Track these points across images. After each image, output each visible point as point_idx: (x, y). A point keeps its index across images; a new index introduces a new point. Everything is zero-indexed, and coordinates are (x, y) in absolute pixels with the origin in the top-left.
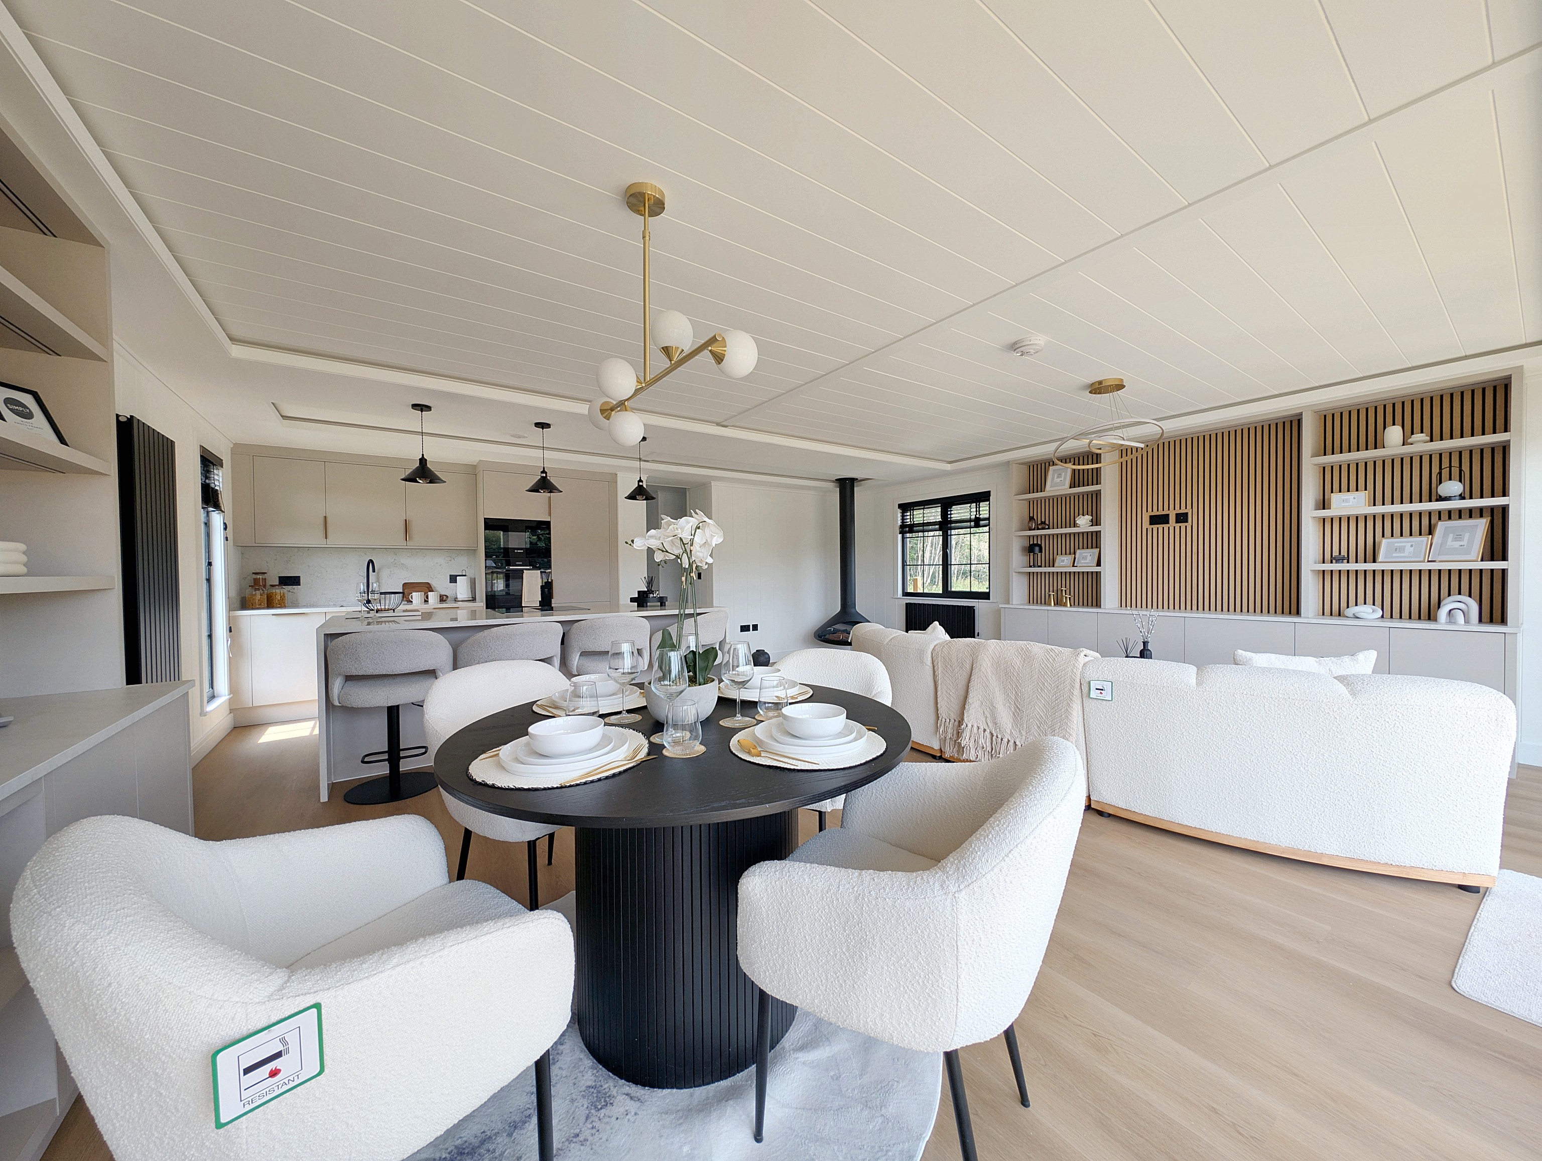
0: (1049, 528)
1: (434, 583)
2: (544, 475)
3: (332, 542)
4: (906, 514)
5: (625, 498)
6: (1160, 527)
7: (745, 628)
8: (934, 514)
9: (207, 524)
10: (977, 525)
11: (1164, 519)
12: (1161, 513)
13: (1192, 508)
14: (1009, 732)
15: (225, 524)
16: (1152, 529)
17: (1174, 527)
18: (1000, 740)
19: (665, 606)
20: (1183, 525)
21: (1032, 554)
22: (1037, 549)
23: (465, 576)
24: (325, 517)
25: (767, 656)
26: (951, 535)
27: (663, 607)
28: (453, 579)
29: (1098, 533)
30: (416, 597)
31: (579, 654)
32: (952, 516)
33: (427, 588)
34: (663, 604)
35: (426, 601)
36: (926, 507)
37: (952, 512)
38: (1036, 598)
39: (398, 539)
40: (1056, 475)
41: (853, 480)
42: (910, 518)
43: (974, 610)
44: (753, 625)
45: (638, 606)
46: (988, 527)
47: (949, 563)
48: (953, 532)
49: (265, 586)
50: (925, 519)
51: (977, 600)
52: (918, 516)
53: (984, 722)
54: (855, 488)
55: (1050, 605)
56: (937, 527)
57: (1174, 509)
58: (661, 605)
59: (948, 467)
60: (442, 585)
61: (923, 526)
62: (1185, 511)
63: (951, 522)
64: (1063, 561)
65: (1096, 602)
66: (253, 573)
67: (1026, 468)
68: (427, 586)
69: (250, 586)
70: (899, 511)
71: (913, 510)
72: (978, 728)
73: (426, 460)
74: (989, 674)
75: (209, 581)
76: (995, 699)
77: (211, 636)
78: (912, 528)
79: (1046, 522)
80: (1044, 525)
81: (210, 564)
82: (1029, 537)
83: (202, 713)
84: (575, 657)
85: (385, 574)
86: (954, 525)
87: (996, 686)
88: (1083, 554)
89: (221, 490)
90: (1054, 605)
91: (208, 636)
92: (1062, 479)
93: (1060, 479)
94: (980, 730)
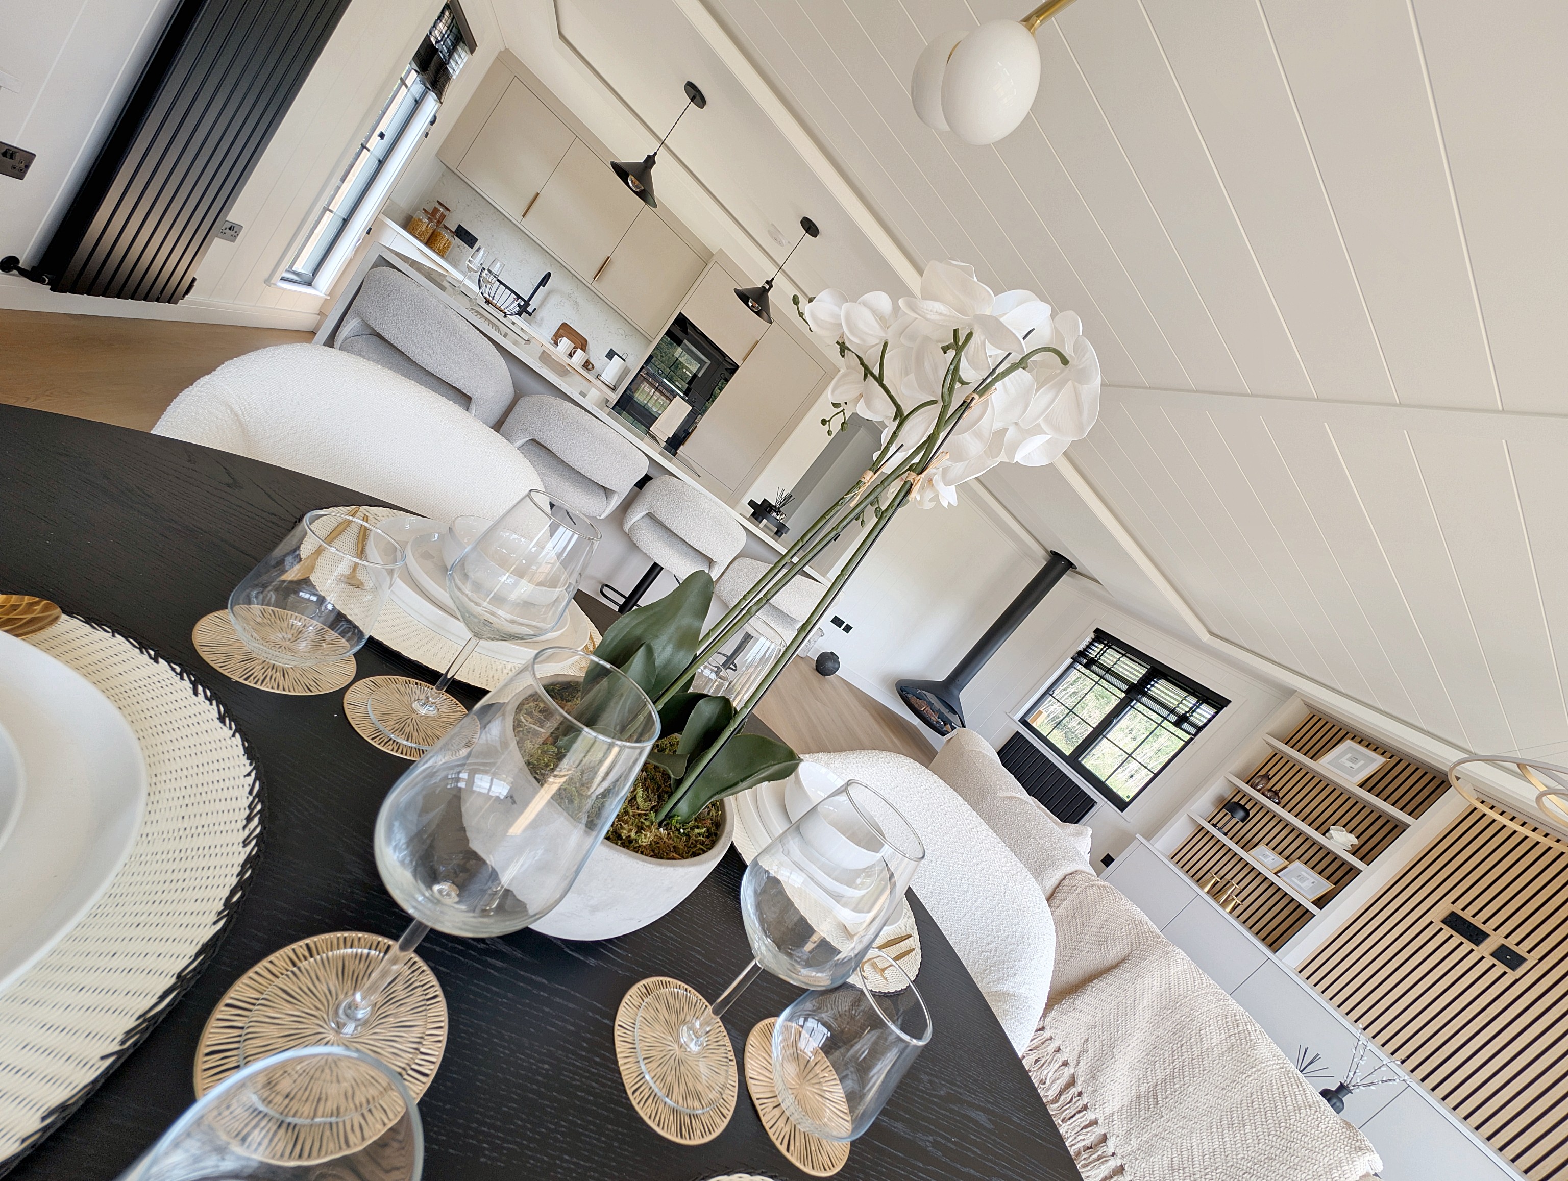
0: (1278, 804)
1: (591, 344)
2: (767, 287)
3: (527, 225)
4: (1097, 644)
6: (1457, 938)
7: (837, 621)
8: (1134, 672)
9: (418, 103)
10: (1178, 724)
11: (1476, 936)
12: (1477, 922)
13: (1541, 960)
14: (1108, 1111)
15: (435, 117)
16: (1441, 929)
17: (1483, 958)
18: (1080, 1104)
19: (780, 537)
20: (1500, 968)
21: (1225, 811)
22: (1241, 814)
23: (624, 360)
24: (538, 194)
25: (837, 666)
26: (1132, 707)
27: (777, 537)
28: (611, 355)
29: (1352, 872)
30: (565, 344)
31: (645, 513)
32: (1153, 689)
33: (581, 343)
34: (780, 534)
35: (570, 355)
36: (1128, 655)
37: (1156, 685)
38: (1179, 857)
39: (587, 272)
40: (1349, 755)
41: (1070, 565)
42: (1099, 653)
43: (1093, 806)
44: (848, 625)
45: (753, 515)
46: (1189, 737)
47: (1104, 733)
48: (1139, 706)
49: (439, 222)
50: (1115, 666)
51: (1106, 800)
52: (1110, 658)
53: (1076, 1053)
54: (1064, 575)
55: (1202, 887)
56: (1125, 687)
57: (1506, 937)
58: (776, 533)
59: (1206, 637)
60: (597, 354)
61: (1107, 672)
62: (1526, 955)
63: (1145, 694)
64: (1265, 856)
65: (1275, 940)
66: (438, 201)
67: (1305, 713)
68: (583, 342)
69: (424, 209)
70: (1092, 636)
71: (1110, 647)
72: (1058, 1050)
73: (654, 163)
74: (1145, 1002)
75: (381, 163)
76: (1122, 1043)
77: (345, 221)
78: (1090, 663)
79: (1281, 795)
80: (1274, 795)
81: (382, 136)
82: (1239, 791)
83: (268, 281)
84: (640, 512)
85: (554, 299)
86: (1144, 699)
87: (1142, 1029)
88: (1303, 873)
89: (454, 77)
90: (1208, 892)
91: (340, 217)
92: (1356, 767)
93: (1353, 765)
94: (1058, 1055)
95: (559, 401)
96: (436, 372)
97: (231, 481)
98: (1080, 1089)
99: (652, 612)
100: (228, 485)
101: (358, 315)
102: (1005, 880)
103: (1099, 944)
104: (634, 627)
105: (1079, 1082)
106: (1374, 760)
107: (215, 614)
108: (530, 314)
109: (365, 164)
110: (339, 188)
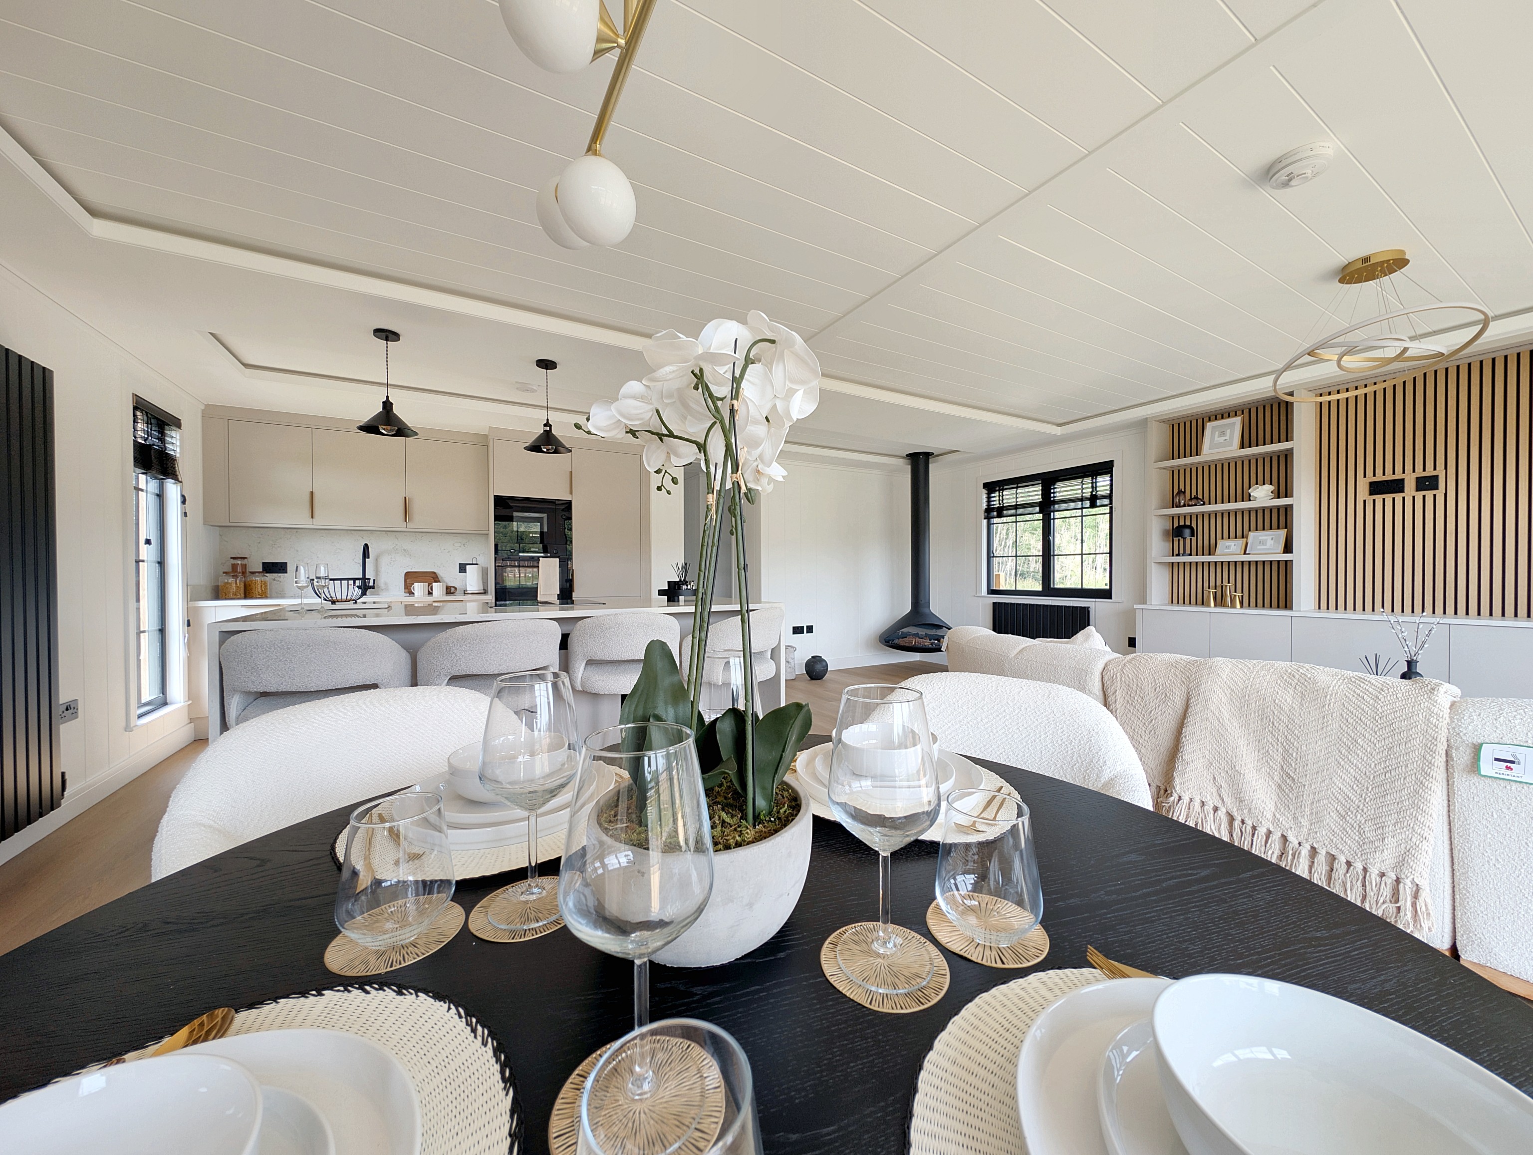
0: (1204, 504)
1: (441, 573)
2: (548, 428)
3: (320, 521)
4: (993, 495)
6: (1389, 498)
7: (797, 630)
8: (1034, 493)
9: (160, 496)
10: (1093, 505)
11: (1397, 486)
12: (1389, 476)
13: (1446, 468)
14: (1269, 816)
15: (183, 496)
16: (1374, 500)
17: (1414, 497)
18: (1249, 829)
20: (1429, 494)
21: (1176, 539)
22: (1187, 532)
23: (477, 564)
24: (312, 493)
25: (824, 664)
26: (1054, 519)
28: (463, 568)
29: (1288, 509)
30: (419, 588)
31: (584, 664)
32: (1057, 494)
33: (433, 578)
35: (430, 593)
36: (1019, 485)
37: (1056, 490)
38: (1177, 597)
39: (396, 521)
40: (1217, 433)
41: (927, 455)
42: (999, 500)
43: (1089, 612)
44: (807, 627)
45: (669, 600)
46: (1108, 507)
47: (1051, 554)
48: (1057, 515)
49: (244, 573)
50: (1018, 500)
51: (1094, 600)
52: (1009, 497)
53: (1215, 794)
54: (930, 465)
55: (1209, 605)
56: (1037, 509)
57: (1414, 471)
59: (1058, 431)
60: (451, 576)
61: (1016, 509)
62: (1435, 473)
63: (1055, 502)
64: (1228, 547)
65: (1285, 602)
66: (231, 558)
67: (1167, 428)
68: (433, 576)
69: (224, 573)
70: (984, 491)
71: (1003, 490)
72: (1203, 804)
73: (392, 404)
74: (1226, 715)
75: (161, 563)
76: (1237, 758)
77: (162, 631)
78: (1000, 512)
79: (1200, 496)
80: (1196, 500)
81: (148, 542)
82: (1173, 517)
83: (128, 728)
84: (580, 667)
85: (384, 561)
86: (1057, 507)
87: (1241, 736)
88: (1260, 538)
89: (178, 455)
90: (1215, 606)
91: (156, 630)
92: (1227, 437)
93: (1225, 438)
94: (1206, 807)
95: (450, 632)
96: (333, 686)
97: (259, 862)
98: (1240, 819)
99: (639, 692)
100: (258, 866)
101: (235, 691)
102: (1046, 703)
103: (1164, 702)
104: (635, 710)
105: (1235, 814)
106: (1234, 424)
107: (331, 945)
108: (373, 587)
109: (148, 574)
110: (138, 609)
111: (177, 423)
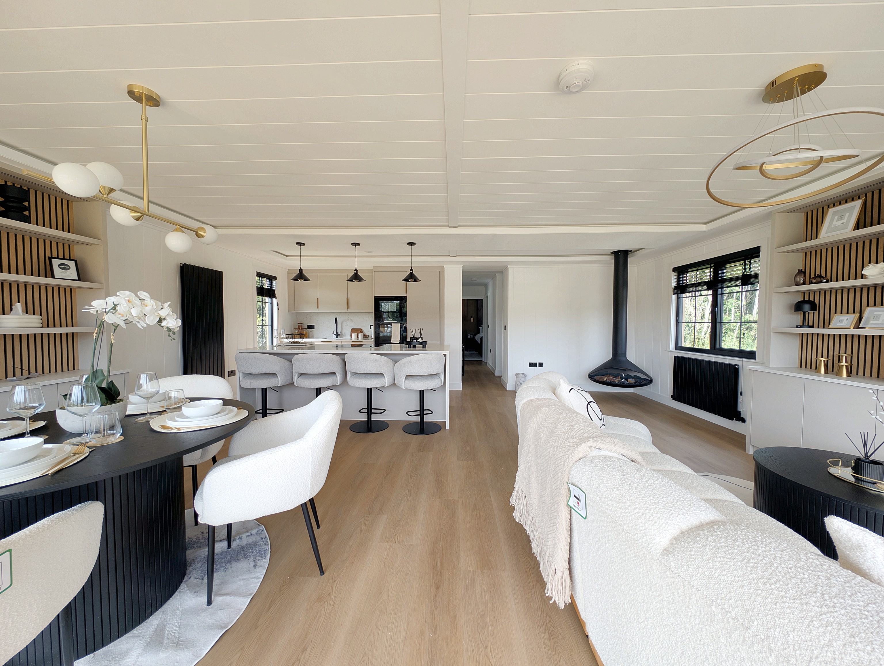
0: (826, 282)
3: (321, 310)
4: (681, 276)
5: (402, 280)
7: (533, 365)
9: (272, 303)
10: (746, 283)
15: (278, 303)
22: (807, 307)
24: (318, 299)
26: (721, 294)
27: (424, 348)
28: (371, 327)
30: (354, 335)
32: (723, 275)
33: (360, 331)
35: (357, 338)
36: (698, 268)
37: (723, 271)
38: (803, 363)
39: (344, 308)
40: (836, 217)
41: (627, 252)
42: (684, 280)
43: (737, 369)
44: (539, 363)
46: (758, 285)
47: (718, 321)
48: (722, 291)
50: (696, 280)
51: (741, 359)
52: (691, 277)
54: (628, 259)
56: (708, 287)
59: (704, 228)
61: (696, 286)
63: (723, 281)
64: (841, 321)
66: (298, 323)
67: (803, 215)
69: (294, 329)
70: (675, 273)
71: (687, 272)
73: (302, 270)
75: (272, 326)
78: (685, 289)
79: (823, 275)
80: (820, 278)
82: (804, 293)
85: (343, 325)
86: (726, 285)
88: (875, 313)
89: (277, 290)
90: (826, 372)
92: (844, 221)
93: (842, 221)
106: (854, 207)
111: (275, 278)
